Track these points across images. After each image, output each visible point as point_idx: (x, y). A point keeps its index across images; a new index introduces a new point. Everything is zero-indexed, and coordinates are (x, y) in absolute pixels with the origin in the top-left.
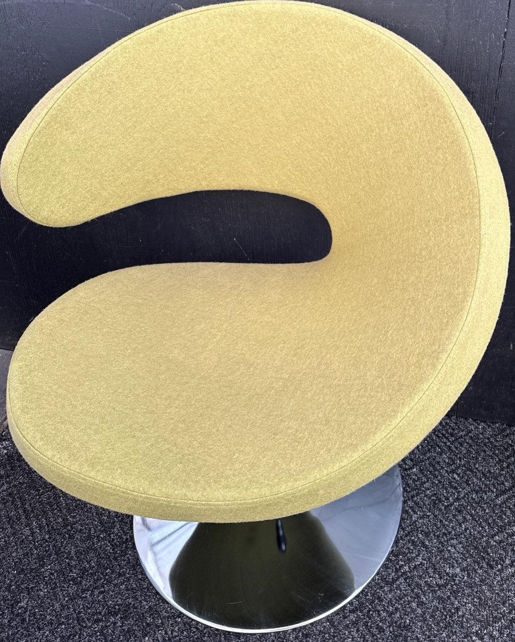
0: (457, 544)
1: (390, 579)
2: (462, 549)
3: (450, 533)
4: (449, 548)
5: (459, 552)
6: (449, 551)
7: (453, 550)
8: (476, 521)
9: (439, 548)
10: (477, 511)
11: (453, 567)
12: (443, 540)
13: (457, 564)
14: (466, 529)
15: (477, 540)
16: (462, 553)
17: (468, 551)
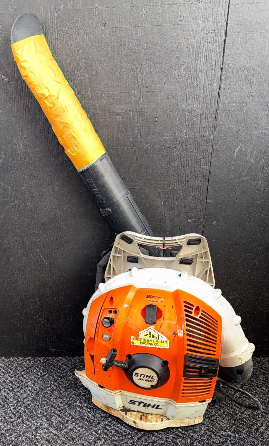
0: (222, 420)
1: (189, 443)
2: (227, 422)
3: (215, 415)
4: (219, 423)
5: (226, 424)
6: (219, 424)
7: (221, 423)
8: (228, 407)
9: (212, 424)
10: (226, 401)
11: (226, 431)
12: (212, 419)
13: (228, 430)
14: (224, 412)
15: (234, 416)
16: (228, 424)
17: (230, 422)
